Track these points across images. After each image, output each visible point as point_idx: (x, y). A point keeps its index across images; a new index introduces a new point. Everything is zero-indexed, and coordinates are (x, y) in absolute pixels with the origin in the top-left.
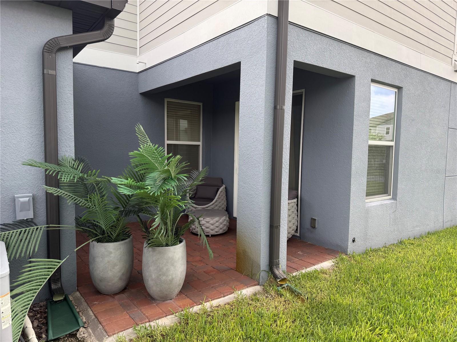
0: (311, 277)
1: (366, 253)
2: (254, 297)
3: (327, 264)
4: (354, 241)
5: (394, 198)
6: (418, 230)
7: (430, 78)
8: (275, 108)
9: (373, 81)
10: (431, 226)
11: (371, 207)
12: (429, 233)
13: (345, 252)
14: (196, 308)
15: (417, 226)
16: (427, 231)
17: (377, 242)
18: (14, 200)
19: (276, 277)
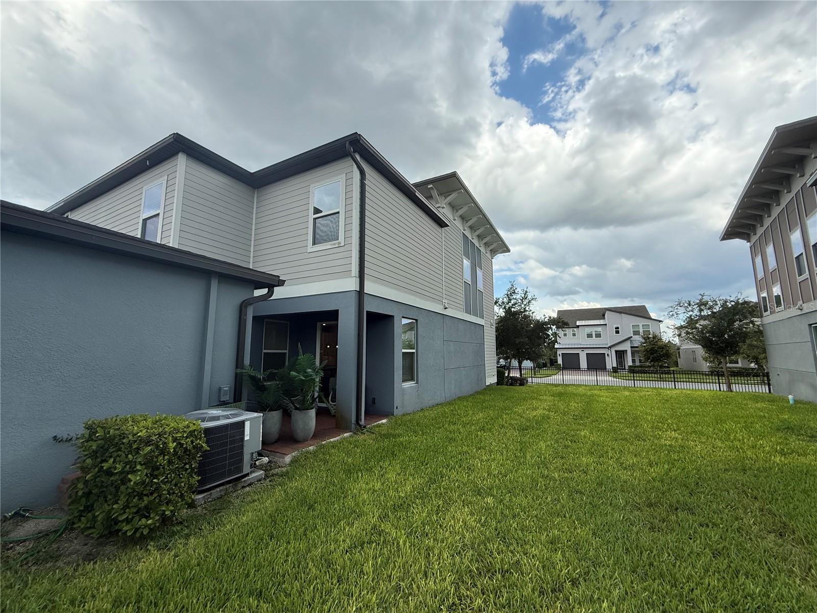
0: (379, 426)
1: (404, 415)
2: (351, 436)
3: (384, 421)
4: (397, 408)
5: (417, 383)
6: (431, 403)
7: (432, 313)
8: (359, 334)
9: (403, 317)
10: (438, 400)
11: (406, 388)
12: (437, 404)
13: (393, 415)
14: (324, 443)
15: (430, 400)
16: (436, 403)
17: (409, 409)
18: (220, 389)
19: (360, 426)
